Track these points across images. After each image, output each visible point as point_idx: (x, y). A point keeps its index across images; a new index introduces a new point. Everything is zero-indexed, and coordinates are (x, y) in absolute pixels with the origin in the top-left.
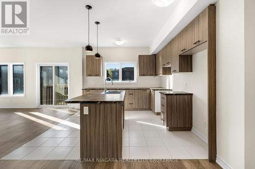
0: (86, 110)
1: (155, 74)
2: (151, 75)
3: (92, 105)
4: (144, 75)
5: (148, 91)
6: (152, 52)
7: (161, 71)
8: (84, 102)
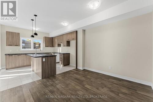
0: (44, 60)
1: (53, 46)
2: (50, 47)
3: (47, 58)
4: (47, 47)
5: (50, 54)
6: (50, 36)
7: (57, 45)
8: (44, 57)
